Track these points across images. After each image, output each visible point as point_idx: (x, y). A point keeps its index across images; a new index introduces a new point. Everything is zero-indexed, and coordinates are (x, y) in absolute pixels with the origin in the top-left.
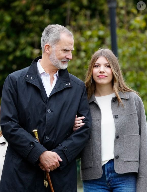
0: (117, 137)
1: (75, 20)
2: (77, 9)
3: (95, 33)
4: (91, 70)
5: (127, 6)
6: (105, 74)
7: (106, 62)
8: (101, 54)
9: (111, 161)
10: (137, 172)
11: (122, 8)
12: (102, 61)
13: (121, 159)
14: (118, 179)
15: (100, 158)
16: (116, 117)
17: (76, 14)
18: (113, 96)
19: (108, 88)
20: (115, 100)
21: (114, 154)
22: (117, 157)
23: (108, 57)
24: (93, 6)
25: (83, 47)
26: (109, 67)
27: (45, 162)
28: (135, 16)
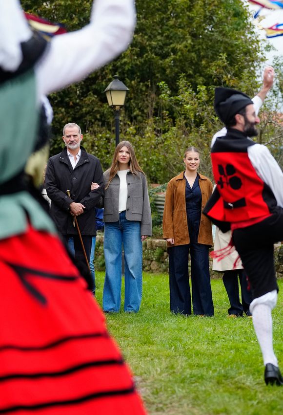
0: (129, 197)
1: (92, 127)
2: (93, 120)
3: (104, 135)
4: (117, 154)
5: (124, 120)
6: (126, 158)
7: (127, 150)
8: (124, 145)
9: (124, 212)
10: (141, 220)
11: (121, 121)
12: (124, 149)
13: (130, 211)
14: (127, 223)
15: (117, 209)
16: (129, 184)
17: (93, 123)
18: (128, 171)
19: (126, 166)
20: (129, 174)
21: (127, 207)
22: (128, 210)
23: (129, 147)
24: (103, 119)
25: (96, 144)
26: (129, 153)
27: (74, 210)
28: (129, 126)
